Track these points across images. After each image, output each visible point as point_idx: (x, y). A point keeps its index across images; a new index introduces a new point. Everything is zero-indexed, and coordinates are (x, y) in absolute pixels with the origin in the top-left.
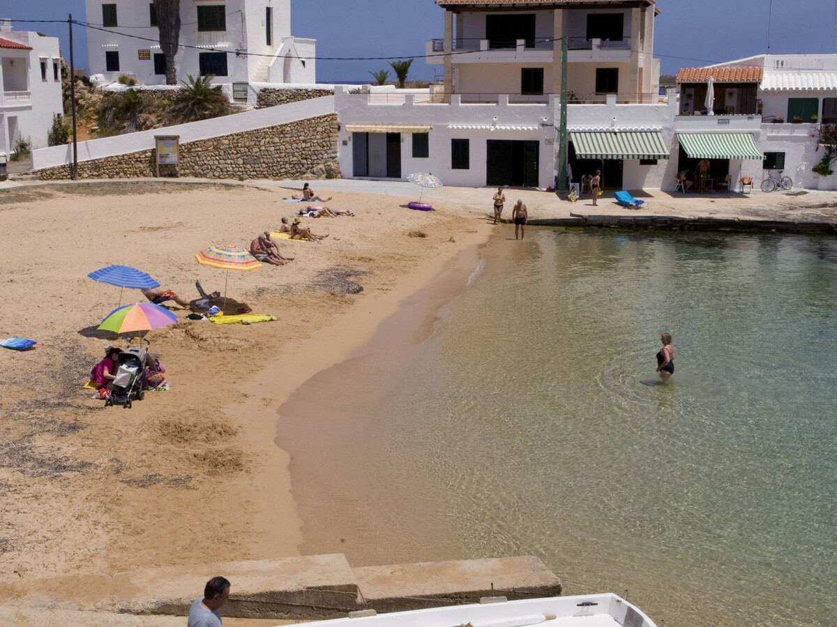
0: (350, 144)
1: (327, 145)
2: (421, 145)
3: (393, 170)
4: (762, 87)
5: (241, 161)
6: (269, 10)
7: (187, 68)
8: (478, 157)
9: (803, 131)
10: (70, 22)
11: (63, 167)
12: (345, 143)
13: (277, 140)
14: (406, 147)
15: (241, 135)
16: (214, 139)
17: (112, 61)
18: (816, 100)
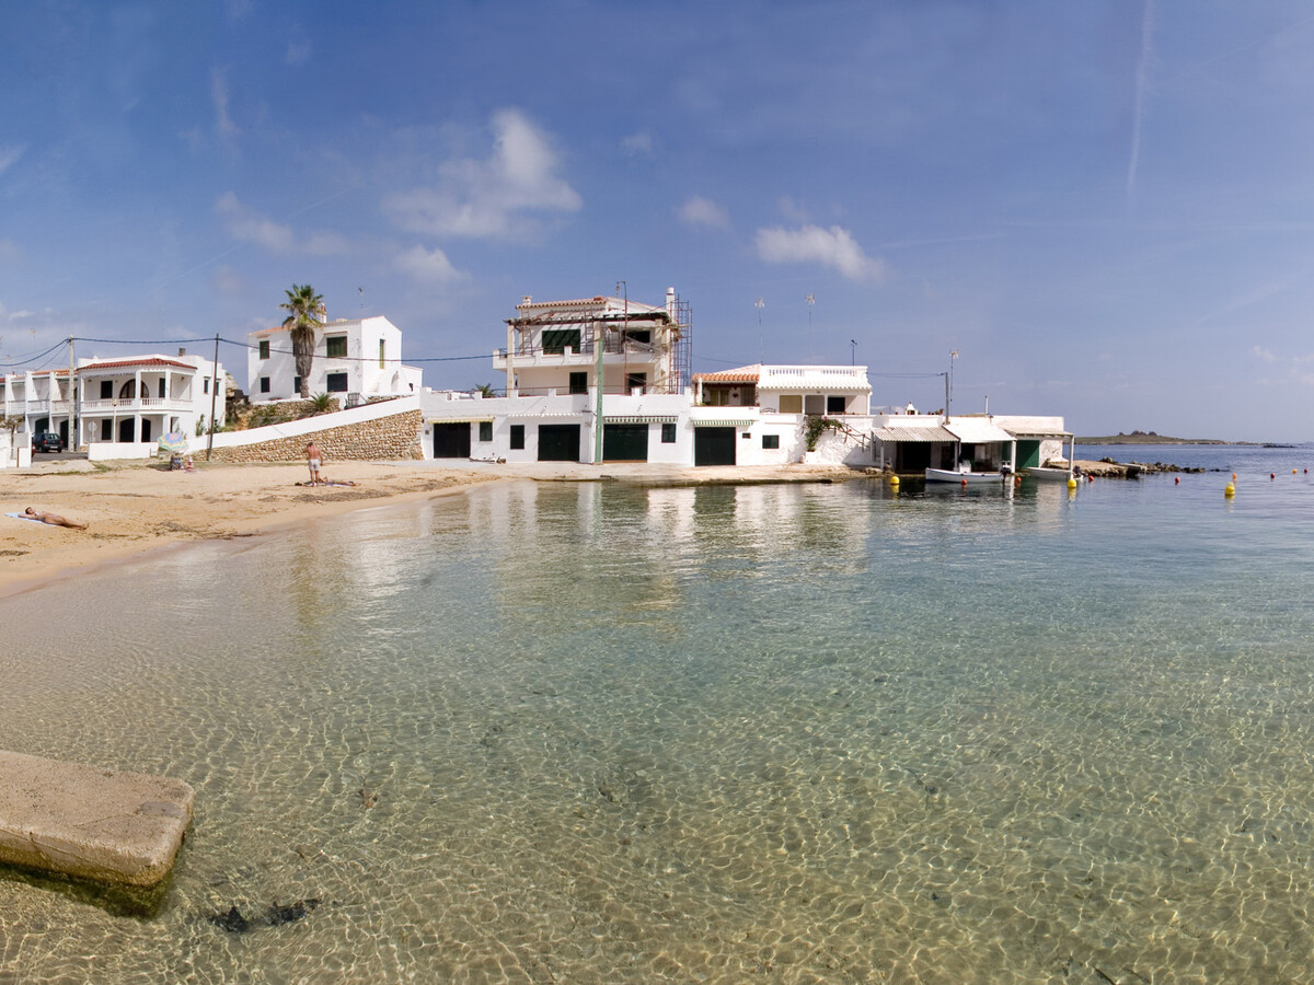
0: (432, 433)
1: (412, 434)
2: (486, 430)
3: (464, 451)
4: (759, 386)
5: (344, 448)
6: (382, 342)
7: (316, 386)
8: (532, 440)
9: (792, 418)
10: (217, 339)
11: (201, 451)
12: (427, 432)
13: (373, 431)
14: (475, 433)
15: (344, 427)
16: (323, 431)
17: (265, 385)
18: (800, 397)
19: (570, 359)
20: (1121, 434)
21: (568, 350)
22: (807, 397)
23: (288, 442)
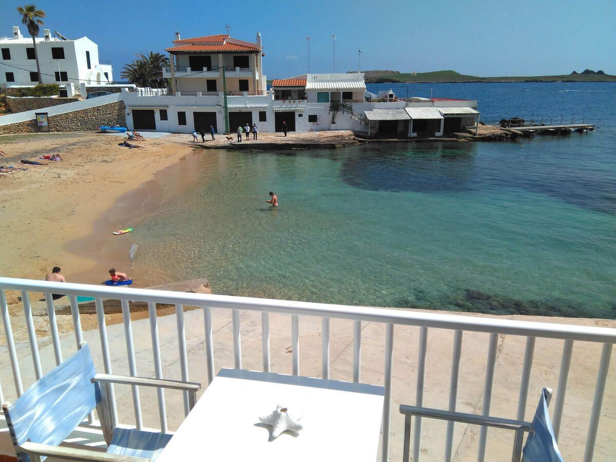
0: (131, 115)
2: (164, 115)
3: (152, 127)
4: (307, 88)
5: (79, 124)
6: (88, 53)
8: (190, 120)
9: (324, 105)
12: (128, 114)
13: (96, 113)
14: (157, 116)
15: (78, 112)
16: (65, 114)
17: (10, 77)
18: (328, 93)
19: (206, 74)
20: (574, 72)
21: (205, 69)
22: (331, 93)
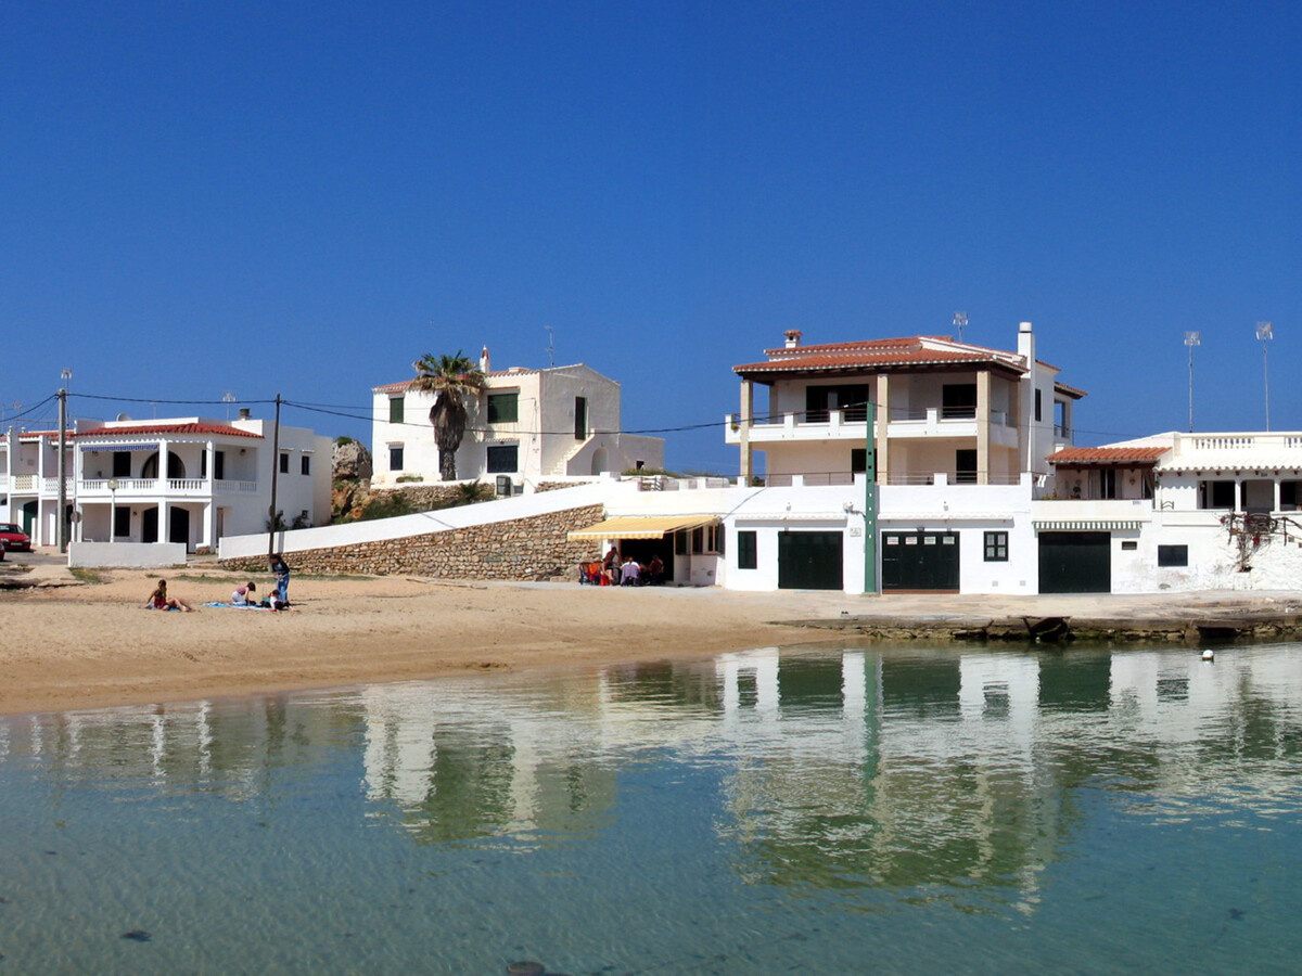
4: (1164, 465)
6: (582, 401)
10: (277, 402)
13: (523, 535)
15: (479, 528)
16: (446, 532)
17: (397, 459)
21: (835, 416)
22: (1246, 483)
23: (390, 546)
